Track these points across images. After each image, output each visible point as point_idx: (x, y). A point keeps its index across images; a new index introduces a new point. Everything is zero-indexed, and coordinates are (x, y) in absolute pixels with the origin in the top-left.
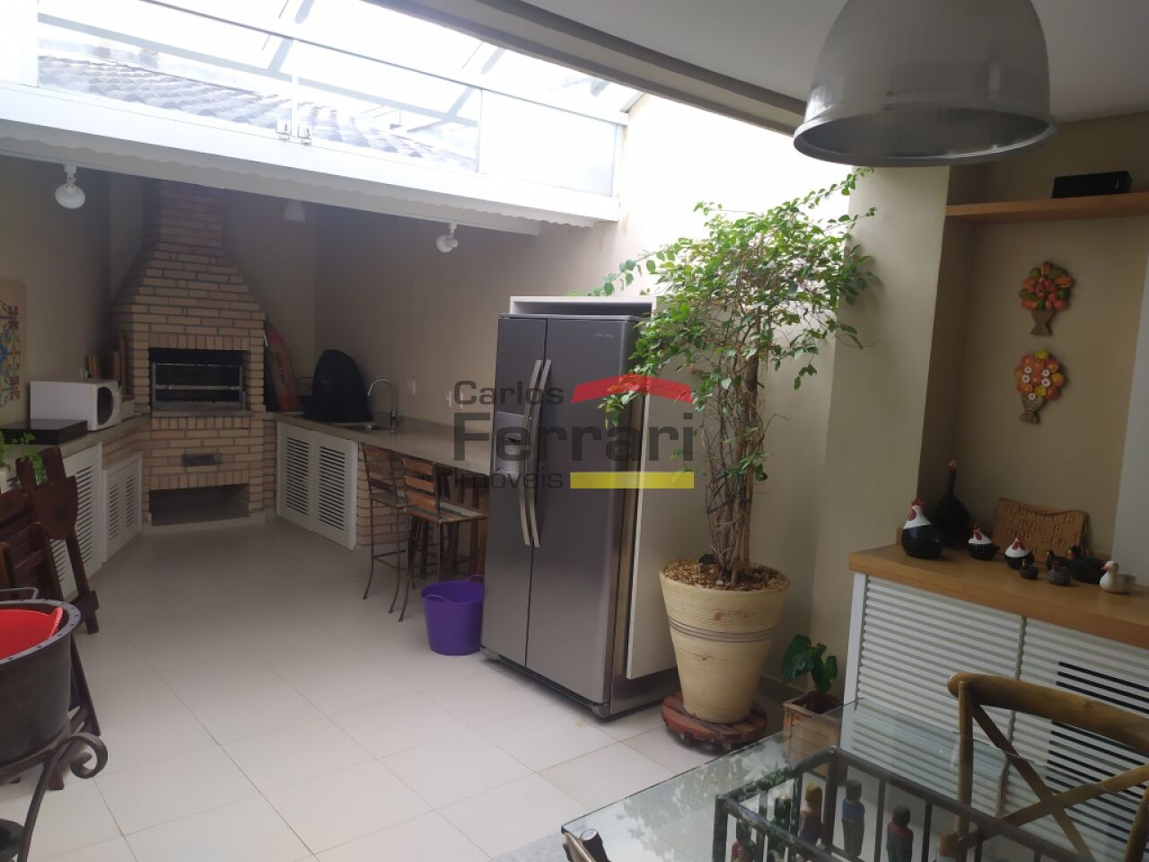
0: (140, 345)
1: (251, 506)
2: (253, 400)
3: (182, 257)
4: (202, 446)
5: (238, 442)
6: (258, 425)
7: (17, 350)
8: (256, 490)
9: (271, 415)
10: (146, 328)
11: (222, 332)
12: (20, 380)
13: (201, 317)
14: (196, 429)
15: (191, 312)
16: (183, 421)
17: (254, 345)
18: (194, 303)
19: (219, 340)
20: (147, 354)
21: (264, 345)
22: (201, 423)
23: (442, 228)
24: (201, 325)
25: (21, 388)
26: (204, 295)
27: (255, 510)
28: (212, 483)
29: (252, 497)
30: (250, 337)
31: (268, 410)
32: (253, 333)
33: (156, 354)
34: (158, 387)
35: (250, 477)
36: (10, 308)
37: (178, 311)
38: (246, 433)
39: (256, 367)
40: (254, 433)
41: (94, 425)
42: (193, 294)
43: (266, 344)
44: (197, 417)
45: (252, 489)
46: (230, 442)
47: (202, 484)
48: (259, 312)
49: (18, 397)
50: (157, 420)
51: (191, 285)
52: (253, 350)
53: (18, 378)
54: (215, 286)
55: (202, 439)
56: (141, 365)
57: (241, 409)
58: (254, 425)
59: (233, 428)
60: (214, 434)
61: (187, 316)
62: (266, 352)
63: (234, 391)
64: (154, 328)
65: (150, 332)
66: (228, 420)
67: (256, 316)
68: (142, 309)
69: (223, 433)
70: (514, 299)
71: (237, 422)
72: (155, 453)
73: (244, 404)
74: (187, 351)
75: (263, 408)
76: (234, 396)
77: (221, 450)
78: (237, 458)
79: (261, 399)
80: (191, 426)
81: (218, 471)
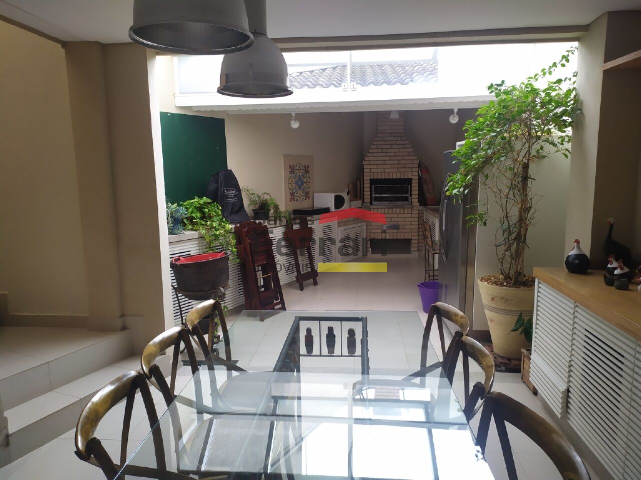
0: (367, 178)
1: (412, 250)
2: (413, 201)
3: (385, 139)
4: (391, 221)
5: (407, 220)
6: (415, 212)
7: (309, 181)
8: (414, 242)
9: (421, 208)
10: (368, 171)
11: (400, 170)
12: (310, 193)
13: (391, 165)
14: (388, 214)
15: (387, 162)
16: (383, 210)
17: (413, 175)
18: (388, 158)
19: (398, 174)
20: (369, 182)
21: (419, 175)
22: (390, 211)
23: (451, 112)
24: (391, 168)
25: (311, 195)
26: (393, 154)
27: (414, 252)
28: (395, 238)
29: (413, 245)
30: (412, 172)
31: (420, 205)
32: (414, 170)
33: (373, 182)
34: (374, 196)
35: (412, 236)
36: (305, 166)
37: (381, 163)
38: (410, 216)
39: (415, 185)
40: (413, 216)
41: (332, 209)
42: (388, 154)
43: (420, 175)
44: (389, 208)
45: (413, 242)
46: (403, 220)
47: (391, 238)
48: (416, 160)
49: (309, 199)
50: (373, 210)
51: (388, 151)
52: (413, 178)
53: (309, 192)
54: (398, 150)
55: (391, 218)
56: (367, 186)
57: (409, 205)
58: (413, 212)
59: (404, 214)
60: (396, 216)
61: (385, 164)
62: (420, 179)
63: (405, 197)
64: (372, 171)
65: (370, 172)
66: (402, 210)
67: (414, 162)
68: (368, 163)
69: (400, 216)
70: (458, 144)
71: (406, 211)
72: (372, 224)
73: (410, 203)
74: (389, 180)
75: (418, 204)
76: (406, 199)
77: (399, 223)
78: (407, 227)
79: (417, 200)
80: (386, 212)
81: (398, 233)
